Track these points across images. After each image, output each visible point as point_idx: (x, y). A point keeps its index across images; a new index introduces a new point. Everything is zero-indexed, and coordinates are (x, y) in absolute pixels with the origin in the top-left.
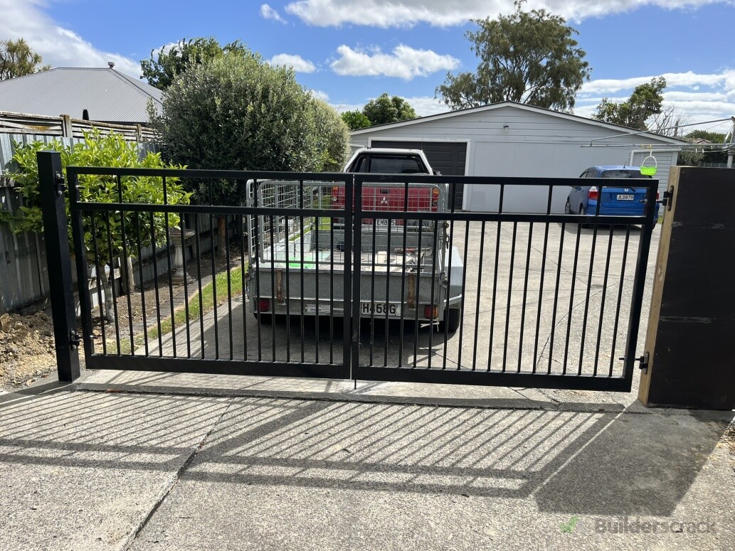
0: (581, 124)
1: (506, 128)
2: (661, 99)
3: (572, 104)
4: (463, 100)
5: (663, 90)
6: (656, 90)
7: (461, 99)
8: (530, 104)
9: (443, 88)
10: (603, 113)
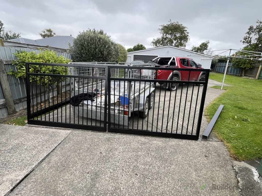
0: (187, 51)
1: (168, 52)
2: (208, 46)
3: (185, 46)
4: (158, 45)
5: (209, 44)
6: (207, 44)
7: (157, 45)
8: (175, 46)
9: (153, 42)
10: (193, 49)
